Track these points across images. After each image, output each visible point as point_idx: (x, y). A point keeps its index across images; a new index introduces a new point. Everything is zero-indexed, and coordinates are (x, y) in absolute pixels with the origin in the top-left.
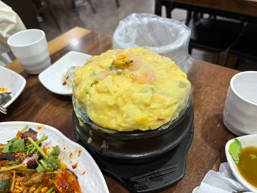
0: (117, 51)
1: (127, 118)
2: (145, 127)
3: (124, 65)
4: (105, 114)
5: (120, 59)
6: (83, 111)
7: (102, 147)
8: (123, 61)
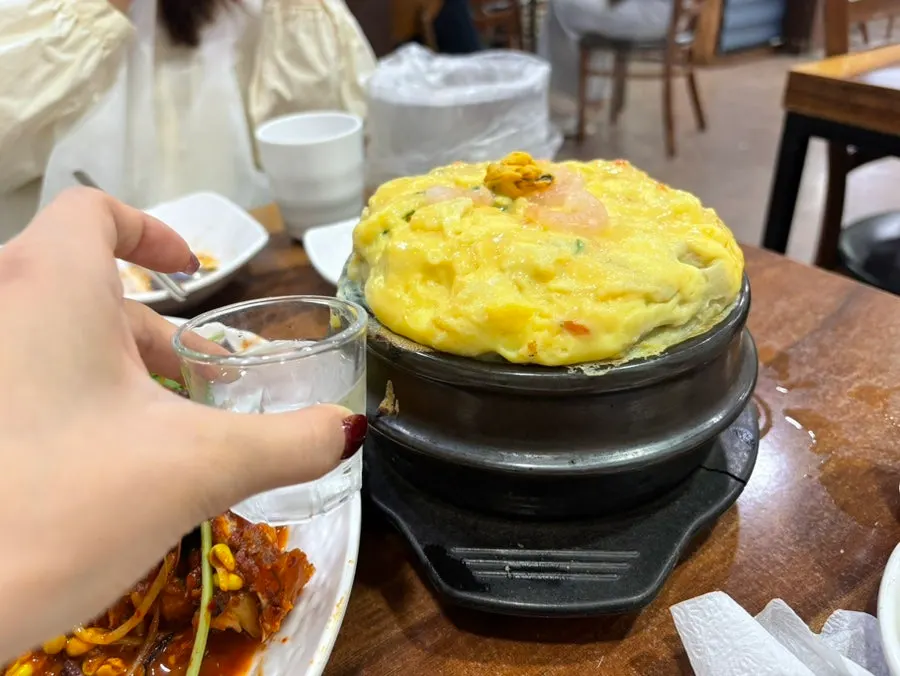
0: (516, 154)
1: (467, 302)
2: (517, 347)
3: (517, 183)
4: (407, 289)
5: (509, 164)
6: (359, 287)
7: (381, 405)
8: (517, 171)
